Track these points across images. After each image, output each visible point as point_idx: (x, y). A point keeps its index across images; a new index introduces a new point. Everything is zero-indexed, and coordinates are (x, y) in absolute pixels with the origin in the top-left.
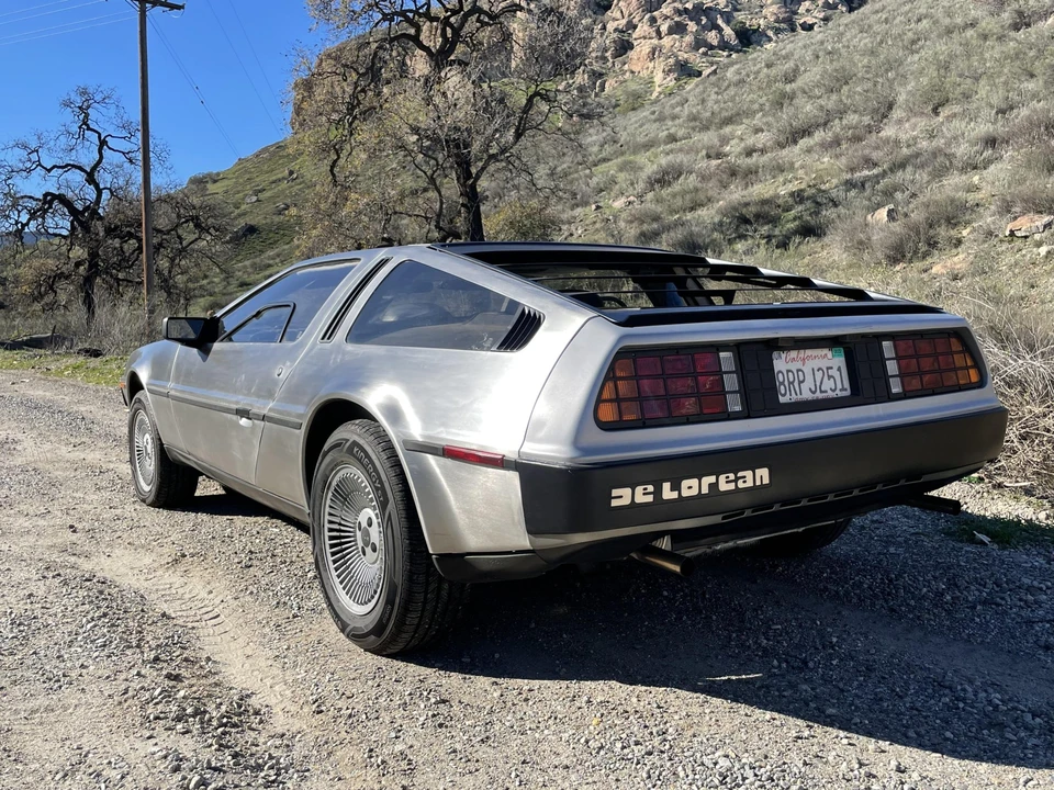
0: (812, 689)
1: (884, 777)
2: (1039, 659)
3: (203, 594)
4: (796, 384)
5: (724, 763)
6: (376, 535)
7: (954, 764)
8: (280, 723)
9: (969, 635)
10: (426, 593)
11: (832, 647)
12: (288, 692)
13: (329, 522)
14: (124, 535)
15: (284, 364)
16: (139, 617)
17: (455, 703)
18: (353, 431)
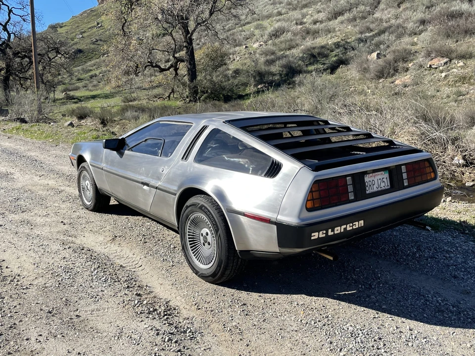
0: (376, 297)
1: (405, 332)
2: (452, 282)
3: (131, 255)
4: (372, 186)
5: (351, 328)
6: (209, 238)
7: (428, 327)
8: (185, 313)
9: (427, 272)
10: (233, 263)
11: (379, 279)
12: (183, 300)
13: (189, 232)
14: (87, 227)
15: (164, 167)
16: (112, 267)
17: (249, 305)
18: (201, 200)
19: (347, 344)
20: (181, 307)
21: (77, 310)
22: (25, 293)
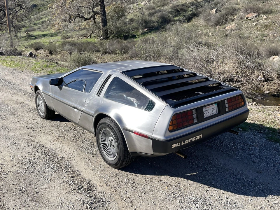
0: (208, 177)
1: (224, 200)
2: (252, 165)
3: (68, 150)
4: (207, 113)
5: (194, 198)
6: (113, 143)
7: (237, 196)
9: (238, 158)
11: (211, 164)
12: (98, 180)
13: (101, 138)
14: (42, 130)
15: (86, 99)
16: (57, 158)
17: (136, 183)
18: (108, 121)
19: (191, 208)
20: (97, 185)
21: (37, 188)
22: (6, 178)
